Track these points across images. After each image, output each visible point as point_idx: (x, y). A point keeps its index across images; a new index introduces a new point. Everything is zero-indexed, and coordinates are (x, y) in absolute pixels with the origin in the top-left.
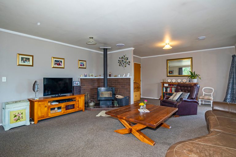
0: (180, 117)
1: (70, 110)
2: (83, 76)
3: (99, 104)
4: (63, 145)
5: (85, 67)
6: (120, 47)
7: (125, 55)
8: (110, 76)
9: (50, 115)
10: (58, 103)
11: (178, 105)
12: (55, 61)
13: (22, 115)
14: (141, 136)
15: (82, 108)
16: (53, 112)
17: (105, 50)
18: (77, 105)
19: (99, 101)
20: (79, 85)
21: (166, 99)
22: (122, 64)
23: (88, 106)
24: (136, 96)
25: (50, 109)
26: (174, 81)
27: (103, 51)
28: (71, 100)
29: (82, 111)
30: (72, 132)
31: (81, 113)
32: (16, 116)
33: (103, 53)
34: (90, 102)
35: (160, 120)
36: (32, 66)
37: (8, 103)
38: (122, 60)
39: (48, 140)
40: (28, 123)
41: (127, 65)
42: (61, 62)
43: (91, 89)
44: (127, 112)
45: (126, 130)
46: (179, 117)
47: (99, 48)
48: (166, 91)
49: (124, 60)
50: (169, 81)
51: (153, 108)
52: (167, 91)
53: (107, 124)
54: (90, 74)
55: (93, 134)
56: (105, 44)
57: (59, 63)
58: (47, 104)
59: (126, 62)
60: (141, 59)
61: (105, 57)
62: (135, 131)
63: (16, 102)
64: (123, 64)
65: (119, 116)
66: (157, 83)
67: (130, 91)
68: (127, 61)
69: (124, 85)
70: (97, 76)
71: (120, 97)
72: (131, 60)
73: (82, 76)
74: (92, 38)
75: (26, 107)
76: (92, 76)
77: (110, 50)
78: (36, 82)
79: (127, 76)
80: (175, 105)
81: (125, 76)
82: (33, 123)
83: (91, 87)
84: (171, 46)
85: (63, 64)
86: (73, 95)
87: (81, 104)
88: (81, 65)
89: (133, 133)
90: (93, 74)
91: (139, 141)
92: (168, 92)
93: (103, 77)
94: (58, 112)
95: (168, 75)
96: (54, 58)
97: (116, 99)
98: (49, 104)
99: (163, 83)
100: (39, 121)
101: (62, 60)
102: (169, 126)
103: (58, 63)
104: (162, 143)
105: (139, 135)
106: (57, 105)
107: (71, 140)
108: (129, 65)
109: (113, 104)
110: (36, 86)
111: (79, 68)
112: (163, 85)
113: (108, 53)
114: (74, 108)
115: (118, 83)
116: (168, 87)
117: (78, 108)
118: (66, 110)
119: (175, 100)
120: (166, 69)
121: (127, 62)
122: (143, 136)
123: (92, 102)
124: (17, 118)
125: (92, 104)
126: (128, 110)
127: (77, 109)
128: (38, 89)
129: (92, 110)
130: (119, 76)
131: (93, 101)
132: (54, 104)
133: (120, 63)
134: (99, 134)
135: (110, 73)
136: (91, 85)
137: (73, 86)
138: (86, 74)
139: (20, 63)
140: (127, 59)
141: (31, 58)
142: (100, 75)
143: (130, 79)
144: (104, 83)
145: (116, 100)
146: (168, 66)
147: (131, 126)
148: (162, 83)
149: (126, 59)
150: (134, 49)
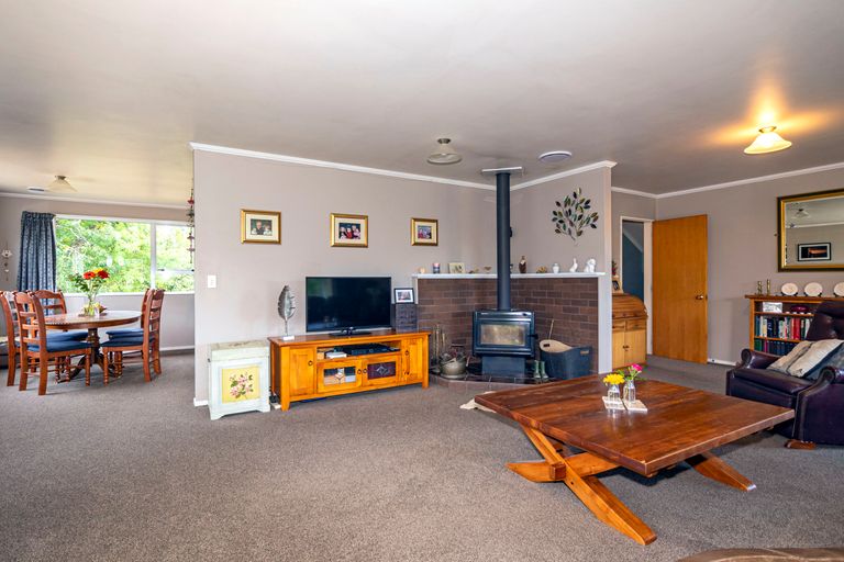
0: (823, 452)
1: (382, 379)
2: (426, 273)
3: (479, 366)
4: (335, 483)
5: (434, 240)
6: (557, 164)
7: (578, 193)
8: (523, 269)
9: (322, 389)
10: (345, 355)
11: (811, 399)
12: (341, 225)
13: (250, 383)
14: (600, 501)
15: (420, 376)
16: (330, 380)
17: (503, 179)
18: (404, 366)
19: (480, 356)
20: (412, 301)
21: (754, 366)
22: (568, 226)
23: (442, 372)
24: (626, 347)
25: (323, 373)
26: (814, 290)
27: (495, 181)
28: (384, 347)
29: (419, 385)
30: (373, 449)
31: (418, 391)
32: (235, 383)
33: (494, 188)
34: (448, 359)
35: (675, 450)
36: (279, 242)
37: (218, 347)
38: (567, 209)
39: (302, 462)
40: (265, 408)
41: (587, 229)
42: (358, 226)
43: (456, 315)
44: (554, 405)
45: (546, 469)
46: (813, 448)
47: (482, 173)
48: (773, 331)
49: (573, 209)
50: (789, 289)
51: (672, 399)
52: (777, 335)
53: (490, 439)
54: (452, 265)
55: (433, 466)
56: (500, 157)
57: (352, 232)
58: (315, 357)
59: (581, 217)
60: (654, 199)
61: (503, 202)
62: (579, 478)
63: (237, 344)
64: (572, 224)
65: (516, 415)
66: (728, 300)
67: (596, 328)
68: (587, 213)
69: (574, 303)
70: (477, 272)
71: (557, 346)
72: (603, 207)
73: (423, 271)
74: (448, 141)
75: (259, 360)
76: (458, 269)
77: (523, 175)
78: (285, 289)
79: (587, 269)
80: (796, 393)
81: (576, 271)
82: (277, 407)
83: (453, 308)
84: (786, 137)
85: (362, 234)
86: (394, 332)
87: (417, 363)
88: (420, 236)
89: (569, 484)
90: (462, 264)
91: (589, 516)
92: (783, 337)
93: (495, 276)
94: (343, 383)
95: (784, 264)
96: (337, 216)
97: (544, 356)
98: (320, 356)
99: (758, 301)
100: (293, 405)
101: (362, 222)
102: (748, 483)
103: (349, 230)
104: (690, 541)
105: (592, 495)
106: (341, 360)
107: (363, 471)
108: (594, 226)
109: (530, 369)
110: (287, 302)
111: (416, 244)
112: (758, 306)
113: (512, 188)
114: (394, 374)
115: (550, 294)
116: (781, 318)
117: (406, 377)
118: (370, 378)
119: (800, 375)
120: (776, 238)
121: (586, 215)
122: (607, 502)
123: (454, 359)
124: (240, 388)
125: (453, 366)
126: (560, 397)
127: (403, 379)
128: (293, 311)
129: (454, 384)
130: (556, 269)
131: (459, 357)
132: (332, 356)
133: (561, 222)
134: (452, 468)
135: (523, 259)
136: (455, 302)
137: (393, 302)
138: (437, 265)
139: (249, 237)
140: (587, 207)
141: (274, 219)
142: (488, 269)
143: (595, 281)
144: (499, 294)
145: (542, 359)
146: (785, 226)
147: (563, 457)
148: (751, 297)
149: (583, 205)
150: (613, 164)
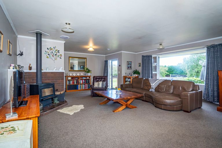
7: (55, 48)
8: (30, 69)
26: (74, 75)
41: (58, 58)
50: (71, 75)
64: (53, 56)
68: (58, 54)
74: (69, 24)
81: (56, 70)
84: (94, 49)
95: (70, 70)
99: (67, 77)
108: (61, 58)
116: (71, 80)
119: (101, 87)
133: (49, 54)
135: (30, 65)
143: (63, 73)
146: (70, 62)
149: (57, 51)
150: (65, 42)
